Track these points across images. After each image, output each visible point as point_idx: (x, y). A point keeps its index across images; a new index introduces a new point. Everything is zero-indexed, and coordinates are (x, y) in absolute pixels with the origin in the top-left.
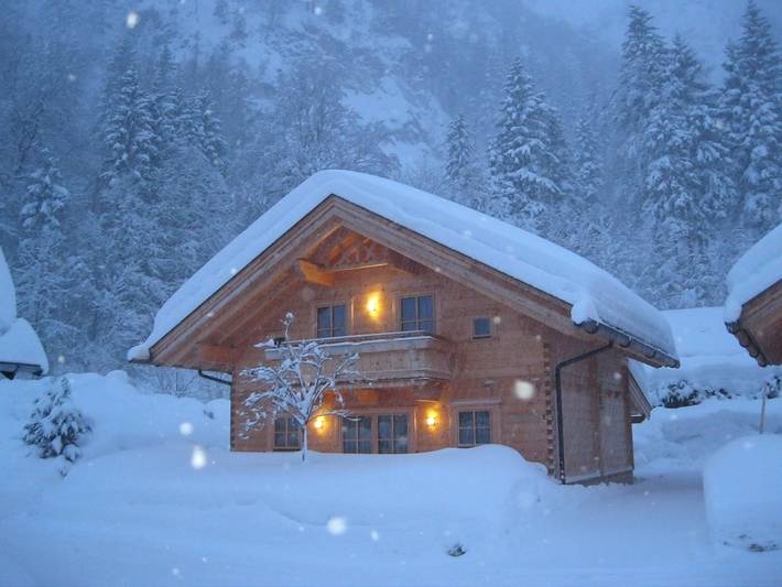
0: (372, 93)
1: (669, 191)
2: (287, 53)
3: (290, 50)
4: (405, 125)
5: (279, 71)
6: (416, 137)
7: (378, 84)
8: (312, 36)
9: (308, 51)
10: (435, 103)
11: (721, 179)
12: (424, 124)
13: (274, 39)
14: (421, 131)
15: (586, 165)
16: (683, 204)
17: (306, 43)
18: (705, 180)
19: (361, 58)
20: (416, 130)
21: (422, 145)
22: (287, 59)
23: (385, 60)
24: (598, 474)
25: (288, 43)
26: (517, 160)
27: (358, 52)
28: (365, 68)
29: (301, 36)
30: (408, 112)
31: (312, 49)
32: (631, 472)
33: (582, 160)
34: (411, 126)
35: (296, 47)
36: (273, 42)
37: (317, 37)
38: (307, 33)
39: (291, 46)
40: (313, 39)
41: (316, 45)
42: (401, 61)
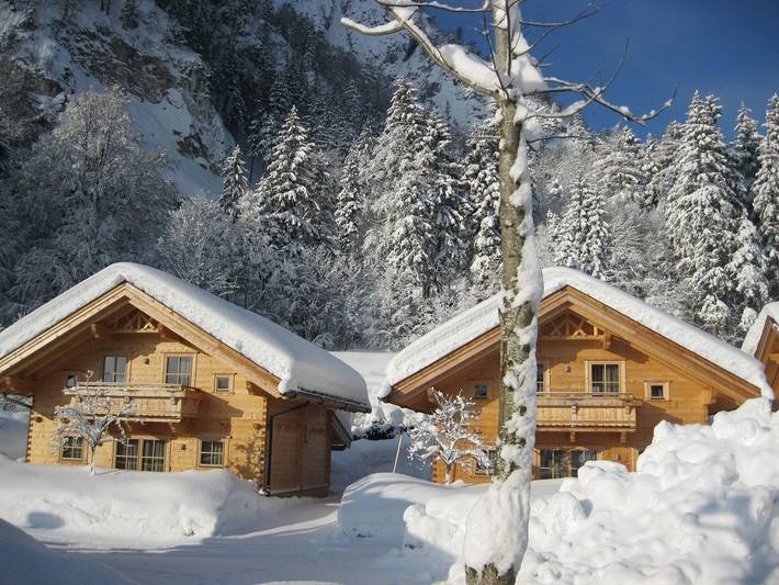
0: (158, 102)
1: (409, 247)
2: (76, 51)
3: (79, 49)
4: (186, 139)
5: (67, 69)
6: (196, 152)
7: (165, 94)
8: (104, 38)
9: (97, 52)
10: (218, 121)
11: (455, 241)
12: (205, 139)
13: (64, 35)
14: (202, 146)
15: (349, 204)
16: (420, 260)
17: (97, 44)
18: (441, 240)
19: (151, 67)
20: (197, 145)
21: (201, 160)
22: (76, 58)
23: (175, 73)
24: (298, 488)
25: (77, 41)
26: (283, 204)
27: (148, 60)
28: (153, 77)
29: (93, 37)
30: (191, 126)
31: (102, 50)
32: (327, 487)
33: (346, 200)
34: (193, 140)
35: (86, 46)
36: (64, 39)
37: (108, 40)
38: (100, 34)
39: (81, 45)
40: (105, 42)
41: (107, 47)
42: (189, 75)
